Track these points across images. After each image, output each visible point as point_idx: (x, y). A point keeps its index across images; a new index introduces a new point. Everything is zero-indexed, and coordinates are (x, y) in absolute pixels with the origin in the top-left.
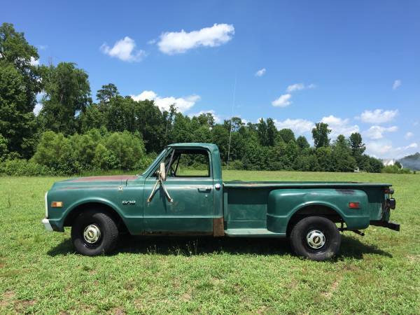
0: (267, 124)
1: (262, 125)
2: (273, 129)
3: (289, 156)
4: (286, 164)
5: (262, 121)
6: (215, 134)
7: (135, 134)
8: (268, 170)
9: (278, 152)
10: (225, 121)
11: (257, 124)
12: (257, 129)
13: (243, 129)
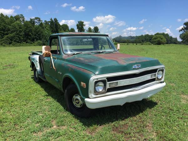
0: (54, 21)
1: (52, 22)
2: (57, 24)
5: (51, 19)
10: (31, 19)
11: (49, 22)
12: (50, 24)
13: (42, 24)
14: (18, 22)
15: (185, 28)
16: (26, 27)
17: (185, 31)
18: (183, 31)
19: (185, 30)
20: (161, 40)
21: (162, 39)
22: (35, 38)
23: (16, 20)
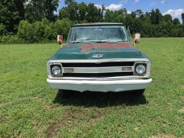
0: (155, 12)
1: (153, 13)
2: (158, 15)
3: (167, 29)
4: (165, 33)
5: (153, 11)
6: (126, 19)
7: (84, 21)
8: (154, 37)
9: (161, 27)
10: (132, 12)
11: (150, 13)
12: (151, 15)
13: (142, 16)
14: (120, 16)
16: (126, 20)
22: (134, 30)
23: (119, 14)
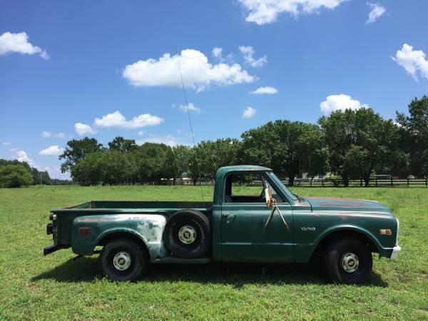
15: (70, 152)
17: (70, 158)
18: (66, 157)
19: (71, 156)
20: (21, 177)
21: (22, 173)
